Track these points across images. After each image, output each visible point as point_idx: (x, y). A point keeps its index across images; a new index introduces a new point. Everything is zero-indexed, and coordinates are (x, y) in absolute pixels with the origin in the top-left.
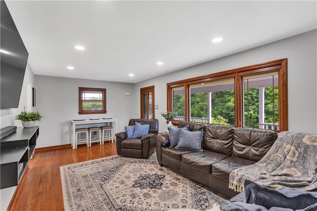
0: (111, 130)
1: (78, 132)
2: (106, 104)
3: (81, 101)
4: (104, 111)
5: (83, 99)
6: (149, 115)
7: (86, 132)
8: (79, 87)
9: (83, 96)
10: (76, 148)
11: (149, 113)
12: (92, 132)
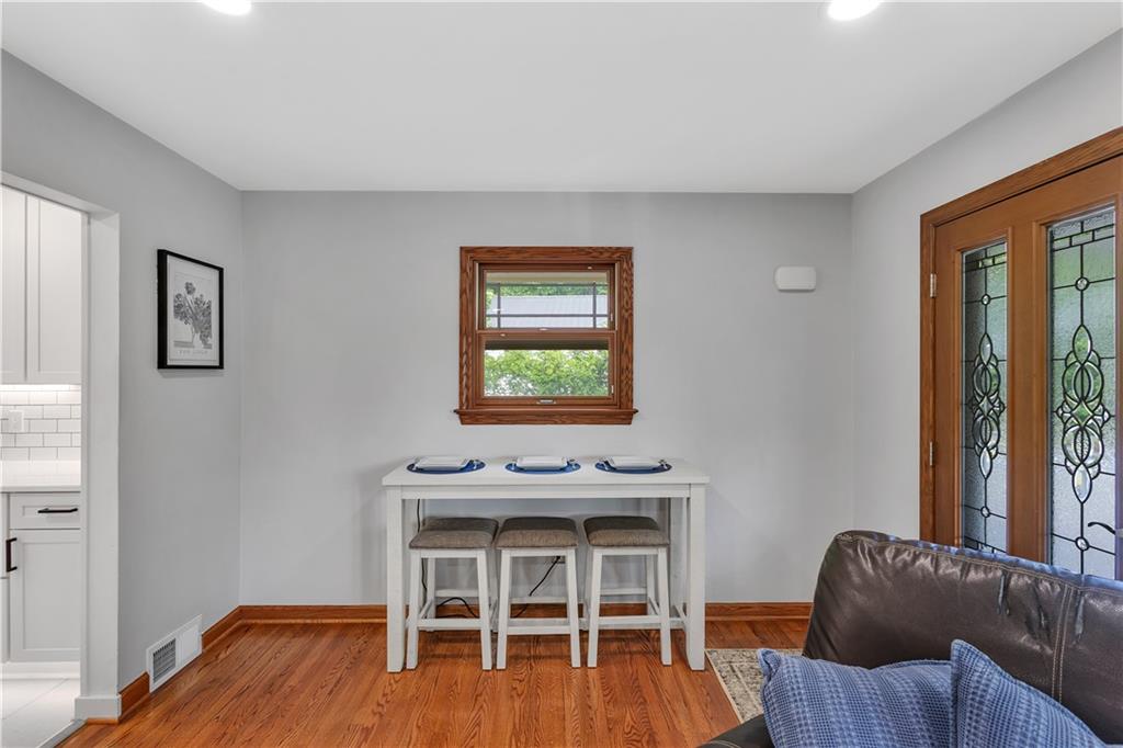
0: (656, 556)
1: (427, 554)
2: (631, 360)
3: (474, 338)
4: (618, 409)
5: (491, 323)
6: (1060, 474)
7: (475, 559)
8: (461, 248)
9: (492, 309)
10: (412, 663)
11: (1059, 457)
12: (515, 560)
